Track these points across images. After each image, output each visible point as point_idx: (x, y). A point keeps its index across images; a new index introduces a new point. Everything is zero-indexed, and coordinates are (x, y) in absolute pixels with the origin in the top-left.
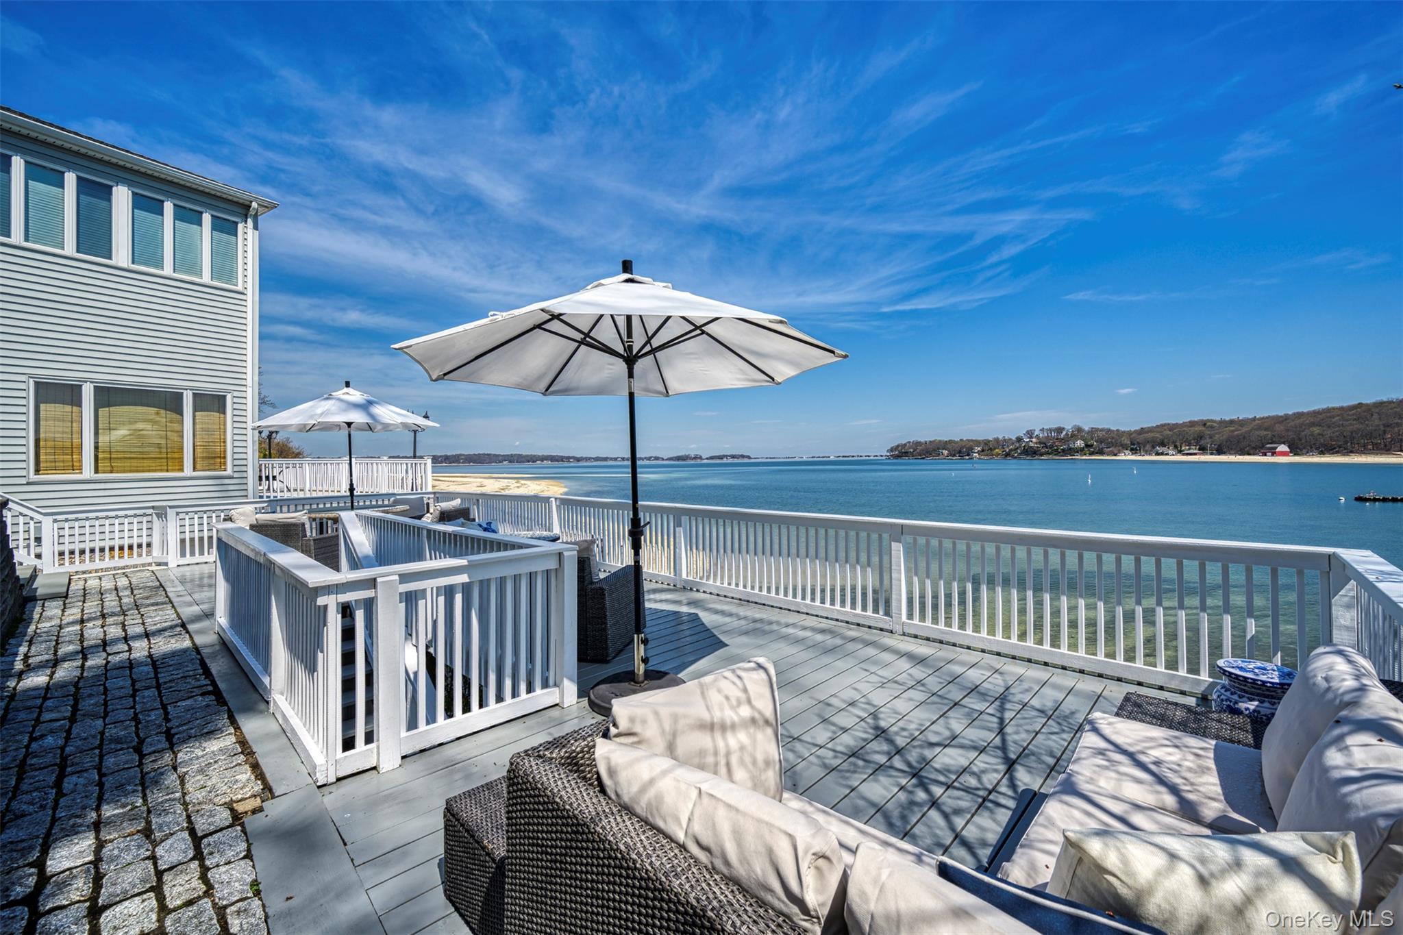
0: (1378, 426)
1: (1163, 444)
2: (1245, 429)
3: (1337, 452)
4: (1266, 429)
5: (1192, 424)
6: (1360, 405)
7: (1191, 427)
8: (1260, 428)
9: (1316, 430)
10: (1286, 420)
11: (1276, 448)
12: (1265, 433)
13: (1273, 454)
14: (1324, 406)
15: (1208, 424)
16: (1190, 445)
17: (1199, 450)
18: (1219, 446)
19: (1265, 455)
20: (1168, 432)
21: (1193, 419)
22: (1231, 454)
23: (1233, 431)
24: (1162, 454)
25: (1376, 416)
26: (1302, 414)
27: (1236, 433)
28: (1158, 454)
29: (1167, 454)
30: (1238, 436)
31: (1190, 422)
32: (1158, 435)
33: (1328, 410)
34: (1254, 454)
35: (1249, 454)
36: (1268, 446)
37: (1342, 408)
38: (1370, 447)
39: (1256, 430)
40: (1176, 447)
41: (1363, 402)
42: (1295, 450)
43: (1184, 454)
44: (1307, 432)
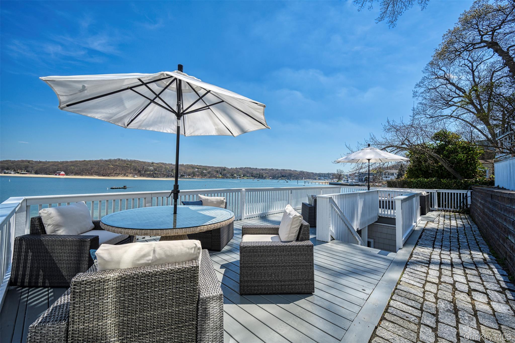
0: (89, 167)
1: (8, 169)
2: (48, 165)
3: (78, 175)
4: (55, 166)
5: (23, 161)
6: (85, 161)
7: (22, 162)
8: (53, 165)
9: (73, 167)
10: (62, 163)
11: (60, 173)
12: (55, 167)
13: (59, 175)
14: (75, 160)
15: (30, 162)
16: (21, 169)
17: (27, 172)
18: (36, 171)
19: (56, 175)
20: (11, 164)
21: (23, 159)
22: (42, 174)
23: (42, 166)
24: (7, 173)
25: (89, 164)
26: (67, 162)
27: (44, 166)
28: (5, 173)
29: (11, 173)
30: (45, 167)
31: (22, 160)
32: (5, 165)
33: (76, 161)
34: (51, 175)
35: (50, 174)
36: (57, 172)
37: (80, 161)
38: (87, 174)
39: (52, 166)
40: (15, 170)
41: (86, 160)
42: (67, 174)
43: (21, 174)
44: (70, 168)
